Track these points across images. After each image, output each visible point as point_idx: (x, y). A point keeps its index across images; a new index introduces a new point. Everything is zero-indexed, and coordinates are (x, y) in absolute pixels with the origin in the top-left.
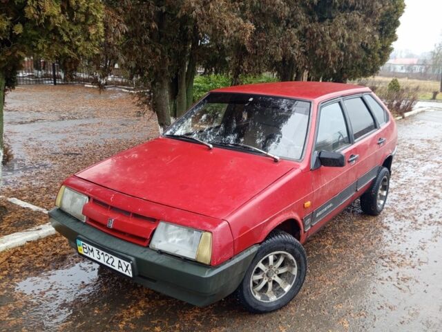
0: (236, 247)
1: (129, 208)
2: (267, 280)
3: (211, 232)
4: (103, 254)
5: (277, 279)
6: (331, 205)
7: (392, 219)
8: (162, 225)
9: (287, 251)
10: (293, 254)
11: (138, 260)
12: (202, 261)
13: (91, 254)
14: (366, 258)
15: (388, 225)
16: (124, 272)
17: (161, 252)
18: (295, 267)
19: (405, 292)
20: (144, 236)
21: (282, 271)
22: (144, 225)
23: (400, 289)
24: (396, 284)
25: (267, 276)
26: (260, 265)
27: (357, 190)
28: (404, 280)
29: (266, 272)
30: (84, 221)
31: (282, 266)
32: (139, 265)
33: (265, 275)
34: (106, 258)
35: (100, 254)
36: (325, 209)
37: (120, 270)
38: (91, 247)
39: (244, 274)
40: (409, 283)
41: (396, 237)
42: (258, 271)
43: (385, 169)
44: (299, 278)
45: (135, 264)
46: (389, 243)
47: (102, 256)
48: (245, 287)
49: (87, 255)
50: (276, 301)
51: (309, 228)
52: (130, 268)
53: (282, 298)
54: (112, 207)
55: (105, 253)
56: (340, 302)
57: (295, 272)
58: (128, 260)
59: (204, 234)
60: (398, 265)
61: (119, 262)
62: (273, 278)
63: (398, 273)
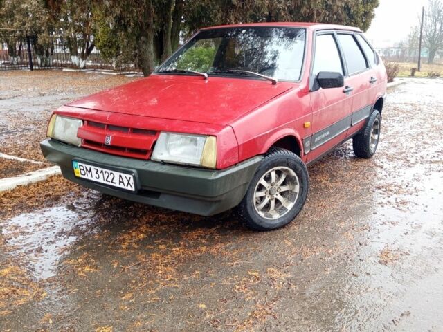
0: (240, 153)
1: (126, 124)
2: (269, 198)
3: (215, 136)
4: (102, 171)
5: (280, 198)
6: (328, 133)
7: (385, 160)
8: (162, 135)
9: (289, 167)
10: (295, 170)
11: (139, 171)
12: (207, 166)
13: (89, 175)
14: (363, 189)
15: (381, 164)
16: (125, 188)
17: (163, 163)
18: (297, 184)
19: (405, 212)
20: (145, 148)
21: (284, 189)
22: (145, 138)
23: (400, 210)
24: (396, 206)
25: (270, 194)
26: (262, 181)
27: (351, 125)
28: (403, 203)
29: (268, 189)
30: (80, 145)
31: (284, 184)
32: (141, 177)
33: (268, 193)
34: (106, 175)
35: (99, 172)
36: (323, 136)
37: (121, 186)
38: (88, 167)
39: (248, 186)
40: (408, 205)
41: (390, 173)
42: (261, 188)
43: (377, 112)
44: (302, 195)
45: (137, 176)
46: (384, 178)
47: (101, 175)
48: (248, 202)
49: (85, 177)
50: (279, 219)
51: (309, 151)
52: (132, 181)
53: (285, 216)
54: (108, 126)
55: (104, 170)
56: (342, 221)
57: (297, 189)
58: (130, 173)
59: (208, 138)
60: (395, 193)
61: (120, 176)
62: (275, 196)
63: (396, 199)
